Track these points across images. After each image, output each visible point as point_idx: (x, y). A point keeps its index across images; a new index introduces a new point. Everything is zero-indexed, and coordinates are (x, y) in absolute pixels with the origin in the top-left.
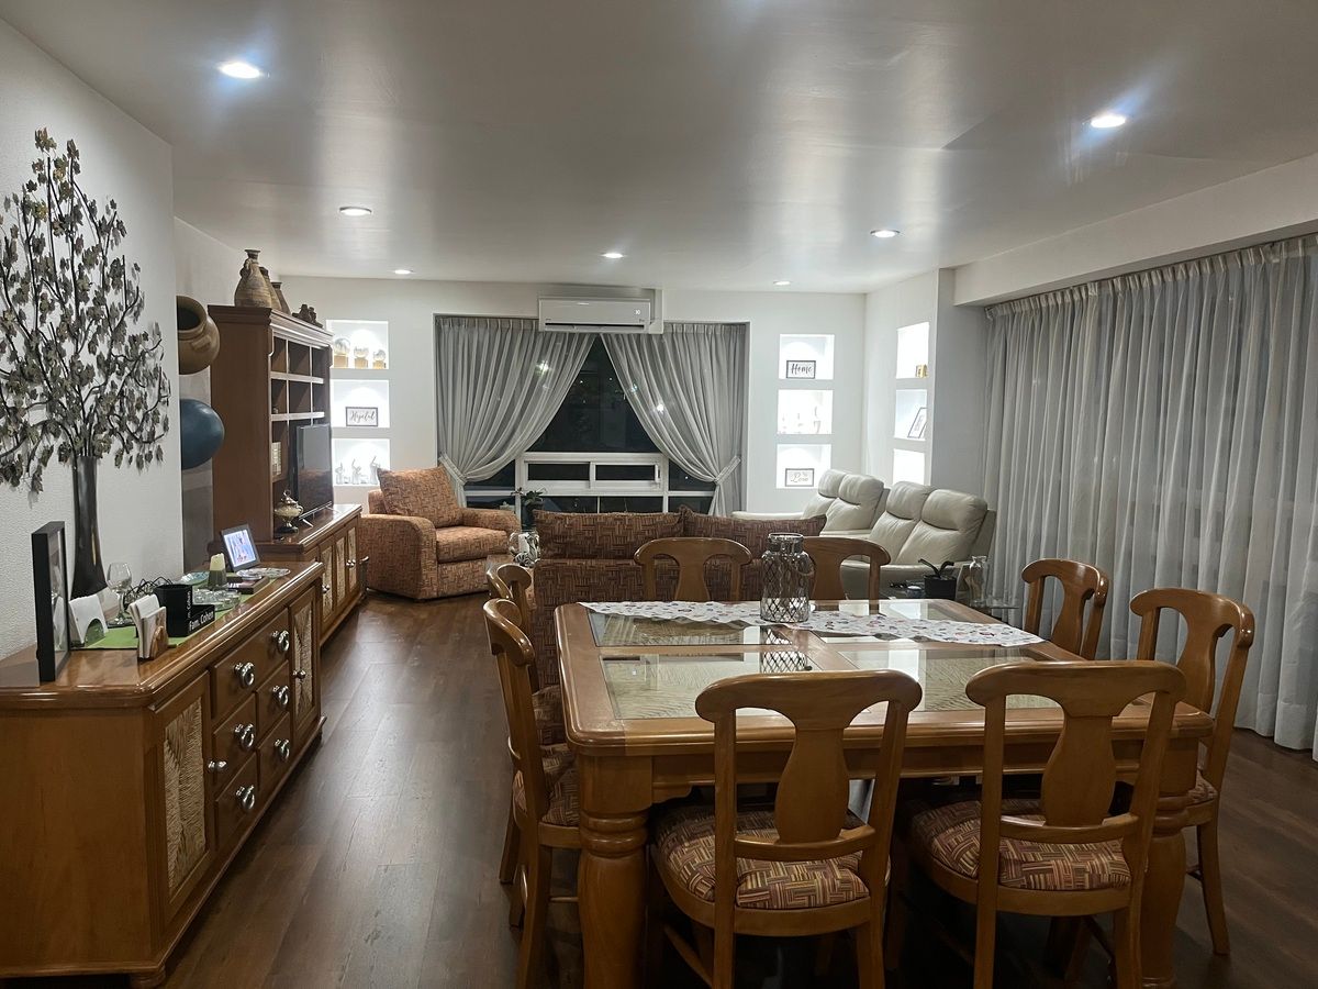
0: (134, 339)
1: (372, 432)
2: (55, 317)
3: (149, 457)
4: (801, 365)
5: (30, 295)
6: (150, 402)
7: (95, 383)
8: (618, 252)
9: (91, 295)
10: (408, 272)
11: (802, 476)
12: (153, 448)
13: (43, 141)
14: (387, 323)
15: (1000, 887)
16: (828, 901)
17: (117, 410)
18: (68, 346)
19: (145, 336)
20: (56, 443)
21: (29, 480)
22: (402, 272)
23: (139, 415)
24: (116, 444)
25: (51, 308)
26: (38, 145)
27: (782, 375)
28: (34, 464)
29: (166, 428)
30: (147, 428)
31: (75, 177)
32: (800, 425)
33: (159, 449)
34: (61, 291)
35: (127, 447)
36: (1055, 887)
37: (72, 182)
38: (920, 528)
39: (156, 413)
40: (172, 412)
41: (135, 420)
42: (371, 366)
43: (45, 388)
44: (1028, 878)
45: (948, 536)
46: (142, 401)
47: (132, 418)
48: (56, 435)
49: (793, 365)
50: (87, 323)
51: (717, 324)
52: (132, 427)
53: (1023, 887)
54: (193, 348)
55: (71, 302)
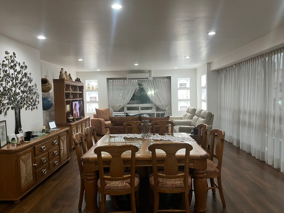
0: (30, 87)
1: (95, 102)
2: (10, 84)
3: (34, 108)
4: (183, 85)
5: (4, 80)
6: (34, 98)
7: (20, 95)
8: (137, 64)
9: (19, 79)
10: (99, 70)
11: (184, 108)
12: (35, 107)
13: (7, 53)
14: (97, 80)
15: (158, 187)
16: (121, 189)
17: (26, 100)
18: (14, 89)
19: (33, 86)
20: (10, 106)
21: (4, 113)
22: (98, 70)
23: (32, 101)
24: (26, 106)
25: (9, 82)
26: (6, 54)
27: (179, 87)
28: (5, 110)
29: (38, 103)
30: (33, 103)
31: (15, 59)
32: (183, 97)
33: (37, 107)
34: (12, 79)
35: (29, 107)
36: (168, 187)
37: (14, 59)
38: (200, 118)
39: (36, 100)
40: (40, 100)
41: (31, 102)
42: (95, 89)
43: (8, 96)
44: (162, 186)
45: (203, 120)
46: (32, 98)
47: (30, 101)
48: (11, 105)
49: (181, 85)
50: (18, 84)
51: (164, 77)
52: (30, 103)
53: (162, 187)
54: (46, 88)
55: (14, 81)
